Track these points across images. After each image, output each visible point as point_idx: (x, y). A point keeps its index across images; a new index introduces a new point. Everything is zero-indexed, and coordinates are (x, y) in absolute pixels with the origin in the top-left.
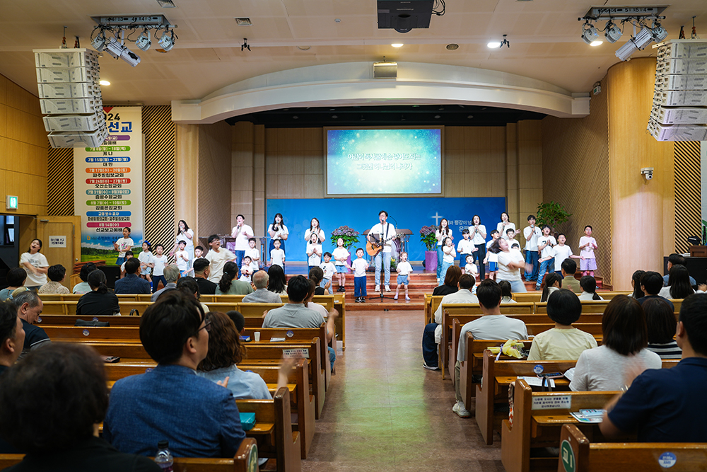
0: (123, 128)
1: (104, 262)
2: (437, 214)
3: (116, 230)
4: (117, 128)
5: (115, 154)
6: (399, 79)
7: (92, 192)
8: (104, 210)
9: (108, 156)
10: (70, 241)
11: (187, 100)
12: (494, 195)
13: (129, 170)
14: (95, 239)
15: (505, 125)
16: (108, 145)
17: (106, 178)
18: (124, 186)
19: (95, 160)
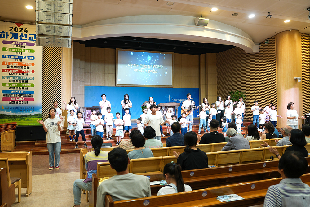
0: (30, 38)
3: (23, 103)
4: (26, 37)
5: (24, 54)
7: (6, 78)
8: (15, 90)
9: (19, 55)
13: (33, 65)
16: (19, 48)
17: (17, 69)
18: (30, 75)
19: (9, 57)
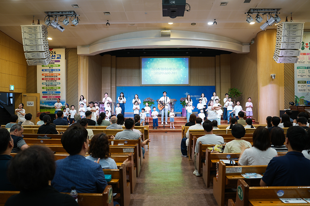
0: (57, 57)
1: (49, 112)
2: (187, 93)
3: (54, 99)
4: (55, 57)
5: (54, 68)
6: (171, 37)
7: (44, 84)
8: (49, 91)
9: (51, 69)
10: (35, 103)
11: (84, 46)
12: (211, 85)
13: (59, 74)
14: (46, 103)
15: (215, 56)
16: (51, 64)
17: (50, 78)
18: (58, 81)
19: (46, 70)
